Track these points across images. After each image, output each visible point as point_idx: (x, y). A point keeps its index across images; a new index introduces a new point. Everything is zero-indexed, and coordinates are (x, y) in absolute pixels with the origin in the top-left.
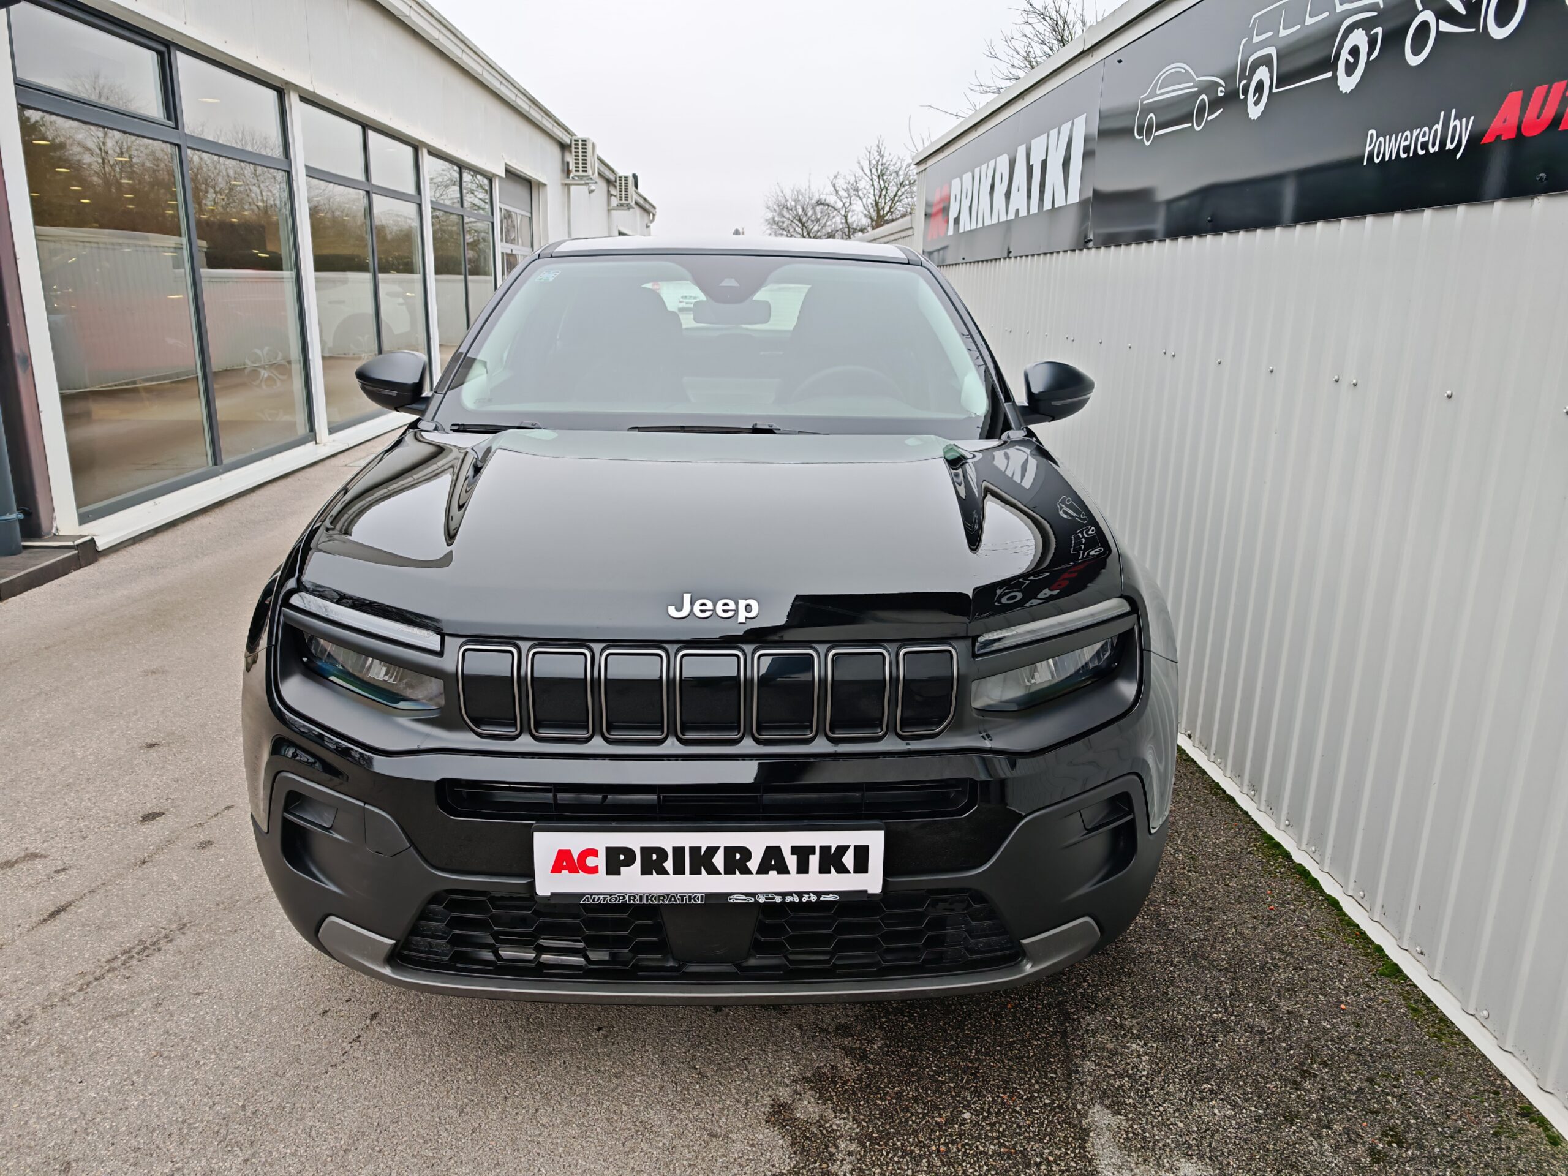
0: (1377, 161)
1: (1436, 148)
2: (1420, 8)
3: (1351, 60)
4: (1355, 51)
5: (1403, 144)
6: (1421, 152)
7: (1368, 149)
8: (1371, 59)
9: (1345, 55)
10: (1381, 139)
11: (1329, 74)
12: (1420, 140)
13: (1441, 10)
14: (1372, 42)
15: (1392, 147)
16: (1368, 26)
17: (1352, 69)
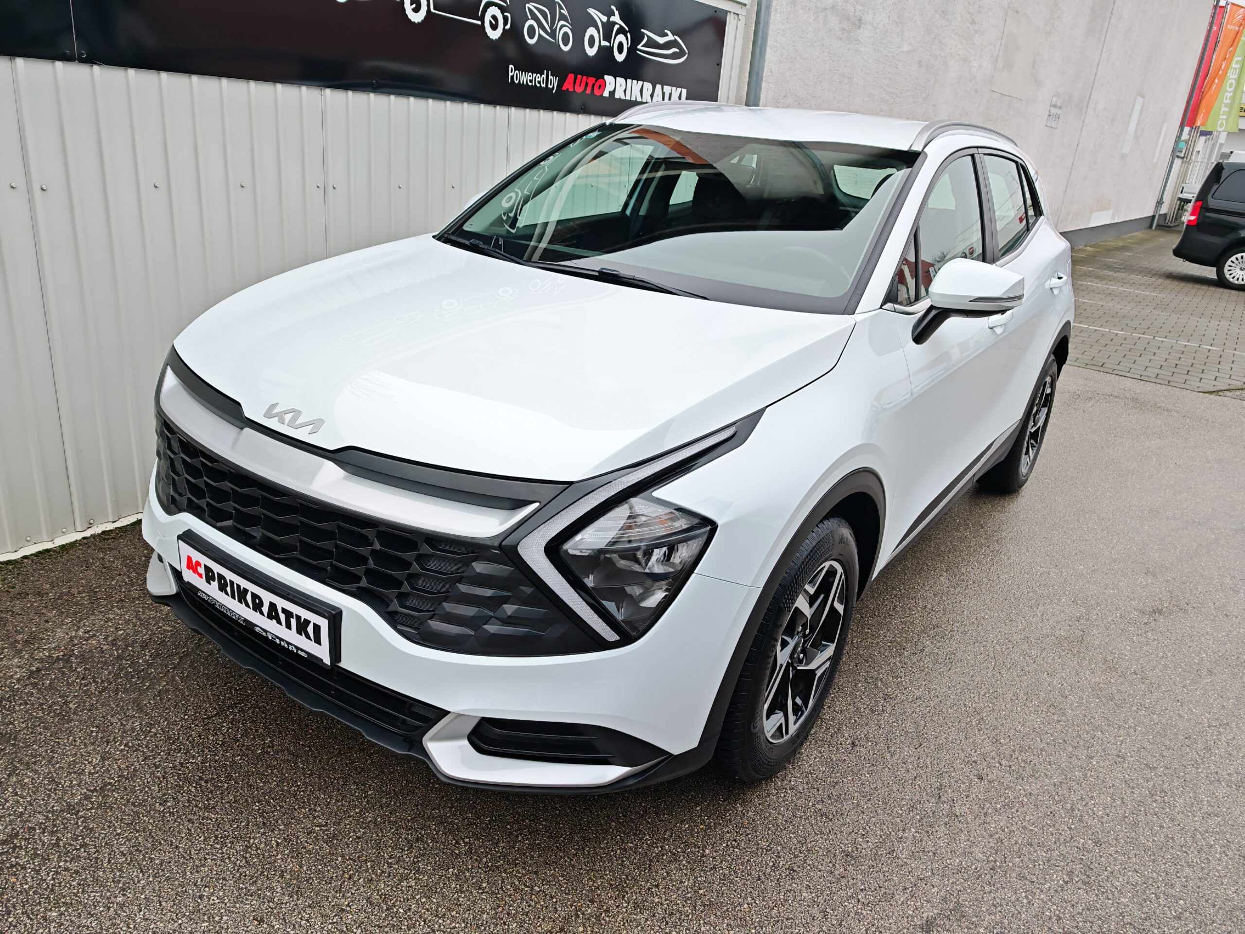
0: (517, 82)
1: (544, 85)
2: (530, 17)
3: (494, 22)
4: (494, 17)
5: (529, 78)
6: (538, 85)
7: (510, 74)
8: (508, 27)
9: (488, 18)
10: (517, 72)
11: (479, 23)
12: (537, 79)
13: (541, 25)
14: (505, 19)
15: (525, 78)
16: (502, 9)
17: (494, 27)
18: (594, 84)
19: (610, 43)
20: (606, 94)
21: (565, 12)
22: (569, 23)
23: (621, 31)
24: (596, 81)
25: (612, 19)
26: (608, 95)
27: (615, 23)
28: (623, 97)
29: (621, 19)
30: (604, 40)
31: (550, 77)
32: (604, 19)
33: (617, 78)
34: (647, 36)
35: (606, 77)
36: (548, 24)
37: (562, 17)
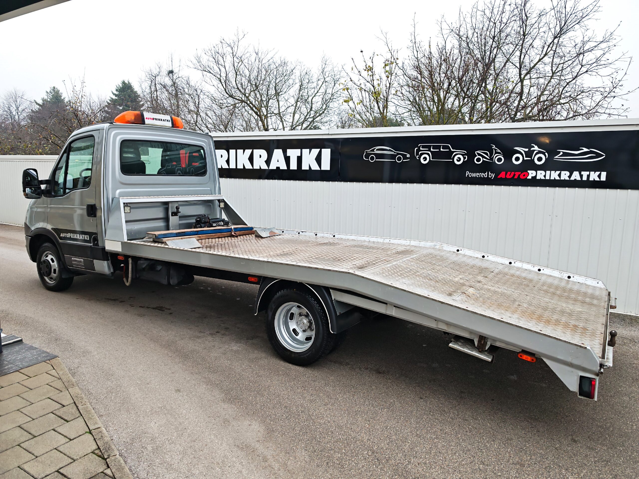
0: (470, 177)
1: (486, 177)
2: (477, 155)
3: (458, 159)
5: (477, 175)
6: (482, 177)
7: (467, 175)
8: (465, 160)
9: (456, 158)
10: (470, 173)
11: (452, 161)
12: (482, 175)
13: (483, 157)
14: (464, 158)
15: (474, 175)
16: (463, 155)
17: (458, 161)
18: (519, 175)
19: (531, 158)
20: (529, 177)
21: (499, 151)
22: (501, 154)
23: (539, 152)
24: (521, 173)
25: (532, 149)
26: (531, 178)
27: (535, 150)
28: (543, 178)
29: (539, 148)
30: (526, 157)
31: (490, 174)
32: (527, 150)
33: (538, 172)
34: (562, 152)
35: (528, 171)
36: (488, 156)
37: (496, 153)
